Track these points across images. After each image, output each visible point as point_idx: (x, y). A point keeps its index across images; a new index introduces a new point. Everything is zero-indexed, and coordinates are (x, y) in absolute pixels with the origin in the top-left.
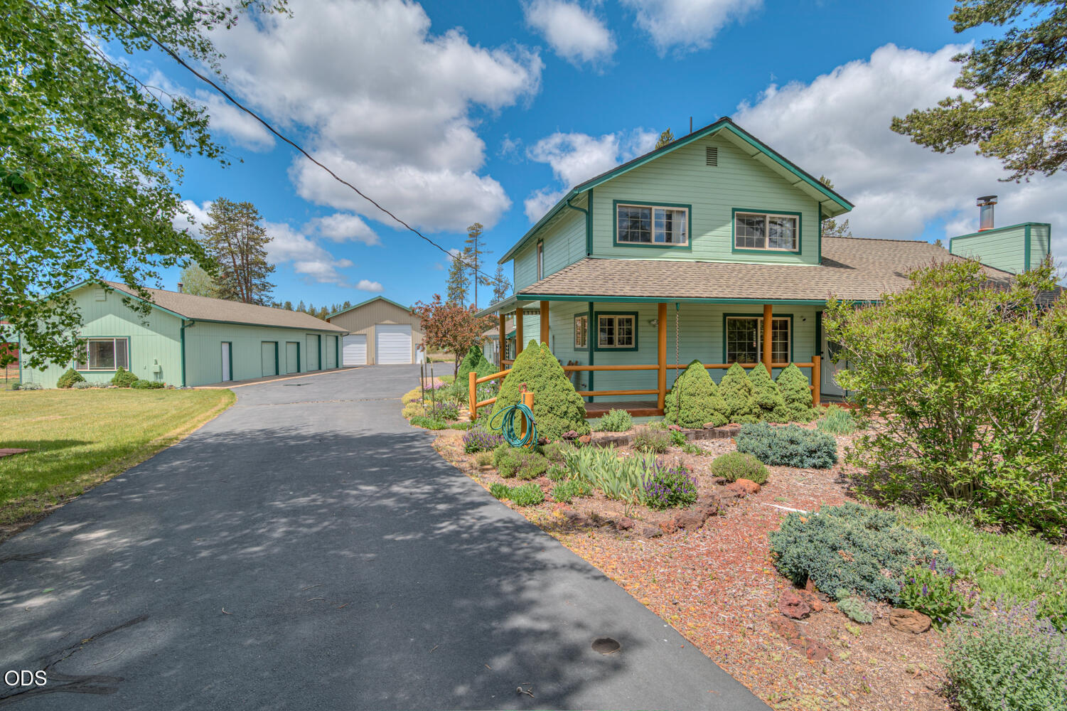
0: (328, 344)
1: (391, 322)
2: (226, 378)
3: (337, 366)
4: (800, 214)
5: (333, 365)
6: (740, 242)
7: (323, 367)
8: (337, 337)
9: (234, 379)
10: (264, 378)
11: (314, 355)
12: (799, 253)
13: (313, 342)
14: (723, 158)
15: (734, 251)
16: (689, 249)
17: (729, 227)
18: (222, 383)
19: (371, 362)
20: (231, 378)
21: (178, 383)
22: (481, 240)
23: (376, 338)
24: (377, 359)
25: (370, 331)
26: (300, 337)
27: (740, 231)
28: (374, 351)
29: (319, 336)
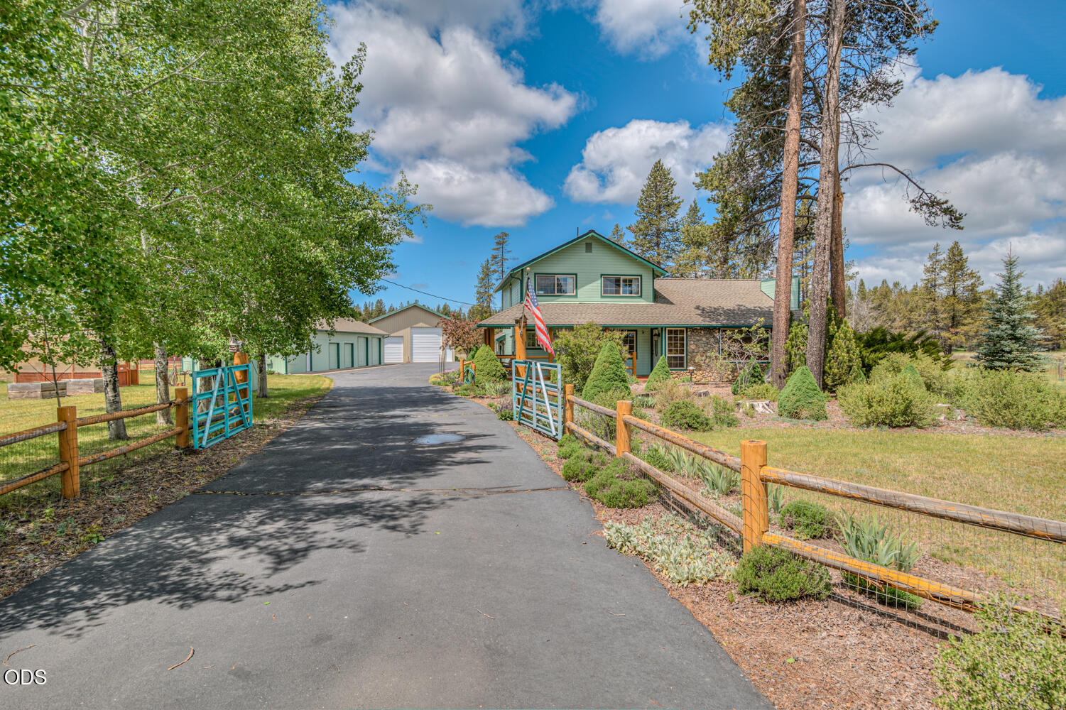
0: (374, 344)
1: (424, 325)
2: (309, 369)
3: (380, 363)
4: (641, 276)
5: (377, 363)
6: (605, 292)
7: (370, 364)
8: (380, 339)
9: (314, 370)
10: (331, 370)
11: (363, 354)
12: (641, 296)
13: (362, 341)
14: (594, 247)
15: (602, 297)
16: (576, 296)
17: (599, 282)
18: (306, 373)
19: (407, 360)
20: (311, 370)
21: (283, 372)
22: (507, 248)
23: (412, 339)
24: (412, 358)
25: (405, 332)
26: (353, 339)
27: (605, 286)
28: (409, 351)
29: (367, 339)
